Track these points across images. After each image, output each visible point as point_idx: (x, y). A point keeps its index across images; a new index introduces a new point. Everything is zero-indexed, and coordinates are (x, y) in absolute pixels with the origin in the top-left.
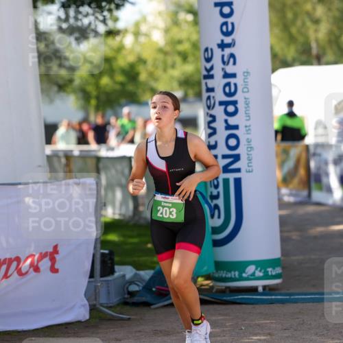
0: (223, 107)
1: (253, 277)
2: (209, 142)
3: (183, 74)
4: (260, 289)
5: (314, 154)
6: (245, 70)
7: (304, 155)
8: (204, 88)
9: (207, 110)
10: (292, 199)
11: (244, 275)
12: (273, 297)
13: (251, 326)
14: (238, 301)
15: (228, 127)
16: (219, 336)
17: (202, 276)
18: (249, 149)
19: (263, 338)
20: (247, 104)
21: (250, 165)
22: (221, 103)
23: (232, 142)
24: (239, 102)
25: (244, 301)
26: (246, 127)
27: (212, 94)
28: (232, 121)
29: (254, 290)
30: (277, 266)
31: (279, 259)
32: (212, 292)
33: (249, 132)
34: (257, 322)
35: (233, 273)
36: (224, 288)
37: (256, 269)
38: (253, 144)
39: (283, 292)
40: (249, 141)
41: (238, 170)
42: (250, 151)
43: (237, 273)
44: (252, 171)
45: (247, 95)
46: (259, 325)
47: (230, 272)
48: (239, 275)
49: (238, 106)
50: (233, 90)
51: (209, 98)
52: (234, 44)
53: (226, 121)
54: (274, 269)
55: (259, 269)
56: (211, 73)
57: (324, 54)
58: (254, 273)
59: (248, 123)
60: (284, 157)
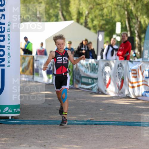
1: (7, 112)
4: (10, 118)
5: (36, 60)
6: (9, 22)
7: (32, 60)
11: (3, 111)
12: (16, 121)
13: (5, 134)
18: (9, 57)
19: (10, 139)
20: (9, 37)
21: (9, 63)
24: (5, 36)
26: (8, 47)
29: (7, 118)
31: (19, 105)
33: (9, 49)
34: (8, 132)
37: (9, 109)
38: (11, 54)
39: (20, 119)
40: (9, 53)
41: (4, 65)
44: (9, 66)
45: (9, 33)
46: (9, 133)
48: (1, 111)
50: (3, 30)
52: (5, 10)
54: (17, 109)
58: (8, 110)
59: (9, 45)
60: (23, 61)
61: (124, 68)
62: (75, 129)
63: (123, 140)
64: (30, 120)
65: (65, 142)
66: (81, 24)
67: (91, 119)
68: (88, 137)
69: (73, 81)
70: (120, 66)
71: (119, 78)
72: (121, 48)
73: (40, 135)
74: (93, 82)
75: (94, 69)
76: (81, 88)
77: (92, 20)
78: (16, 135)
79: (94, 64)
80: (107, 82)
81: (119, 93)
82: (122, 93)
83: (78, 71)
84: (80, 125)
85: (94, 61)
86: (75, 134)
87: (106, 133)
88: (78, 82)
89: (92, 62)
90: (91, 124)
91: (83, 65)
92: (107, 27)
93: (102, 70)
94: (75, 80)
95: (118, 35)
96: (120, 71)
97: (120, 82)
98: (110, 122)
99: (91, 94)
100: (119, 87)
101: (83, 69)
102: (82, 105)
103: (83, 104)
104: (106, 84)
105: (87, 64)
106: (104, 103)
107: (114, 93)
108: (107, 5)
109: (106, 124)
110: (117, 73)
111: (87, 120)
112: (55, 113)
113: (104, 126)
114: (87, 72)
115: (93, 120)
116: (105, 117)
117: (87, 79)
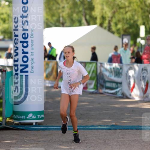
0: (22, 44)
1: (31, 119)
2: (15, 59)
3: (3, 28)
4: (34, 124)
7: (55, 66)
8: (13, 35)
9: (15, 45)
10: (50, 85)
11: (27, 118)
12: (40, 127)
13: (29, 140)
14: (24, 129)
15: (24, 52)
16: (15, 144)
17: (9, 118)
18: (32, 63)
19: (34, 145)
20: (32, 43)
21: (32, 69)
22: (21, 42)
23: (25, 59)
24: (29, 42)
25: (27, 129)
26: (31, 53)
27: (17, 38)
28: (25, 50)
29: (31, 124)
30: (42, 114)
31: (43, 111)
32: (13, 125)
33: (33, 55)
34: (32, 138)
35: (22, 116)
36: (18, 123)
37: (33, 115)
38: (34, 60)
39: (44, 125)
40: (32, 59)
41: (27, 72)
42: (33, 63)
43: (24, 117)
44: (33, 72)
45: (32, 39)
46: (33, 140)
47: (21, 116)
48: (25, 117)
49: (28, 43)
50: (26, 36)
51: (15, 39)
53: (23, 50)
54: (41, 115)
55: (34, 115)
56: (17, 28)
57: (65, 22)
58: (32, 117)
59: (32, 51)
60: (47, 66)
61: (149, 72)
62: (100, 134)
63: (148, 144)
64: (54, 125)
65: (90, 148)
66: (105, 28)
67: (115, 124)
68: (112, 142)
69: (97, 86)
70: (145, 70)
71: (144, 82)
72: (146, 51)
73: (64, 141)
74: (117, 86)
75: (118, 73)
76: (105, 92)
77: (116, 24)
78: (39, 141)
79: (118, 69)
80: (132, 86)
81: (143, 97)
82: (147, 97)
83: (102, 76)
84: (104, 130)
85: (118, 65)
86: (99, 140)
87: (131, 138)
88: (102, 86)
89: (116, 66)
90: (116, 129)
91: (106, 70)
92: (131, 30)
93: (126, 74)
94: (99, 85)
95: (142, 39)
96: (145, 75)
97: (145, 86)
98: (134, 126)
99: (115, 98)
100: (144, 91)
101: (107, 74)
102: (106, 110)
103: (107, 108)
104: (131, 89)
105: (111, 69)
106: (129, 107)
107: (139, 97)
108: (130, 8)
109: (131, 129)
110: (142, 77)
111: (111, 125)
112: (79, 119)
113: (129, 130)
114: (111, 76)
115: (118, 125)
116: (130, 122)
117: (111, 84)
